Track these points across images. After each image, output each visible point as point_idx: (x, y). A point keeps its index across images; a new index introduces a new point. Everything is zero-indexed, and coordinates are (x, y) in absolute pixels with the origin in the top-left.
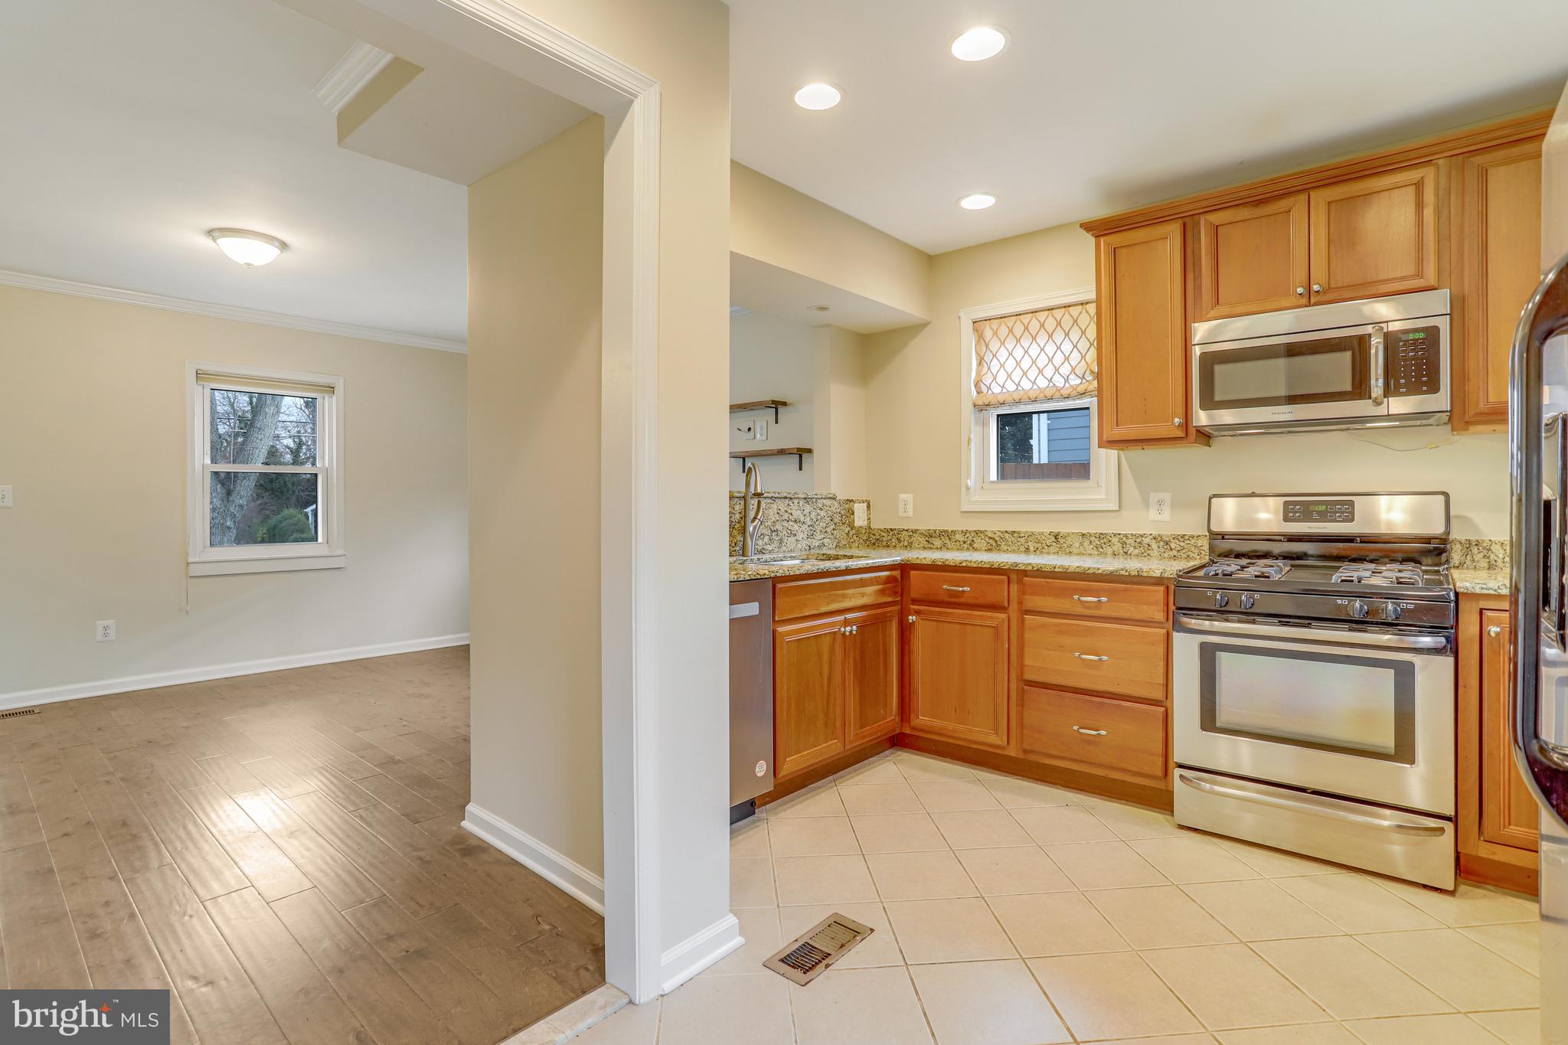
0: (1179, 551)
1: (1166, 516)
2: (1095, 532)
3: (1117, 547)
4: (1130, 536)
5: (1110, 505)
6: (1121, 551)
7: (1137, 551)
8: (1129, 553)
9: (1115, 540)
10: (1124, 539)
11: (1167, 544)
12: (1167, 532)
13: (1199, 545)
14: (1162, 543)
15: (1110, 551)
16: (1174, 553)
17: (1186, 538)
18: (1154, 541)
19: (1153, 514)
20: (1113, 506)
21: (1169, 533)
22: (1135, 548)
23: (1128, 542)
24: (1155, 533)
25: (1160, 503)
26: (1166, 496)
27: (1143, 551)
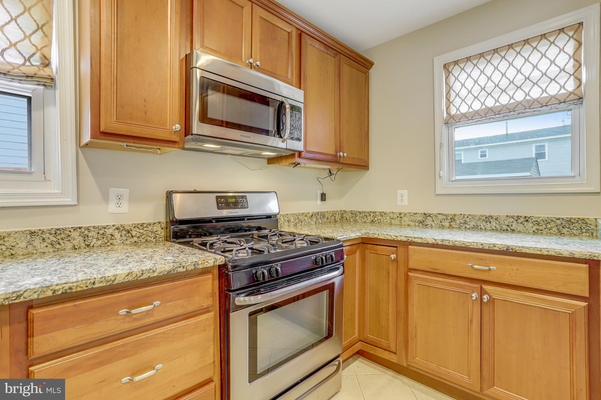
0: (139, 237)
1: (125, 208)
2: (50, 228)
3: (78, 240)
4: (92, 229)
5: (66, 200)
6: (83, 245)
7: (100, 242)
8: (91, 245)
9: (75, 234)
10: (86, 232)
11: (129, 232)
12: (128, 222)
13: (155, 230)
14: (124, 232)
15: (69, 245)
16: (135, 239)
17: (145, 225)
18: (117, 231)
19: (112, 207)
20: (70, 200)
21: (131, 223)
22: (98, 239)
23: (90, 234)
24: (118, 224)
25: (119, 198)
26: (125, 192)
27: (106, 241)
